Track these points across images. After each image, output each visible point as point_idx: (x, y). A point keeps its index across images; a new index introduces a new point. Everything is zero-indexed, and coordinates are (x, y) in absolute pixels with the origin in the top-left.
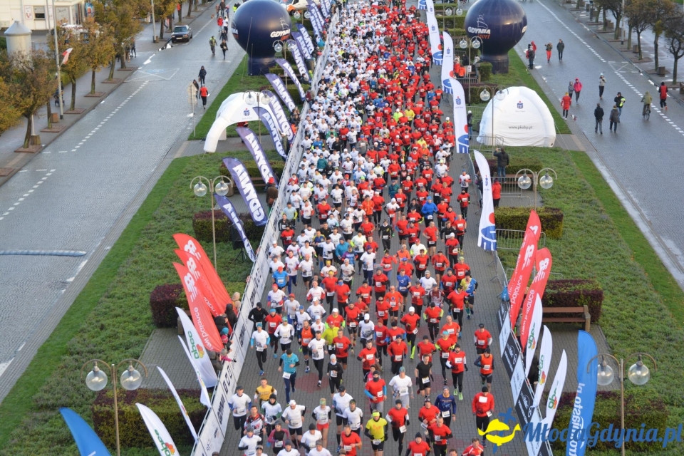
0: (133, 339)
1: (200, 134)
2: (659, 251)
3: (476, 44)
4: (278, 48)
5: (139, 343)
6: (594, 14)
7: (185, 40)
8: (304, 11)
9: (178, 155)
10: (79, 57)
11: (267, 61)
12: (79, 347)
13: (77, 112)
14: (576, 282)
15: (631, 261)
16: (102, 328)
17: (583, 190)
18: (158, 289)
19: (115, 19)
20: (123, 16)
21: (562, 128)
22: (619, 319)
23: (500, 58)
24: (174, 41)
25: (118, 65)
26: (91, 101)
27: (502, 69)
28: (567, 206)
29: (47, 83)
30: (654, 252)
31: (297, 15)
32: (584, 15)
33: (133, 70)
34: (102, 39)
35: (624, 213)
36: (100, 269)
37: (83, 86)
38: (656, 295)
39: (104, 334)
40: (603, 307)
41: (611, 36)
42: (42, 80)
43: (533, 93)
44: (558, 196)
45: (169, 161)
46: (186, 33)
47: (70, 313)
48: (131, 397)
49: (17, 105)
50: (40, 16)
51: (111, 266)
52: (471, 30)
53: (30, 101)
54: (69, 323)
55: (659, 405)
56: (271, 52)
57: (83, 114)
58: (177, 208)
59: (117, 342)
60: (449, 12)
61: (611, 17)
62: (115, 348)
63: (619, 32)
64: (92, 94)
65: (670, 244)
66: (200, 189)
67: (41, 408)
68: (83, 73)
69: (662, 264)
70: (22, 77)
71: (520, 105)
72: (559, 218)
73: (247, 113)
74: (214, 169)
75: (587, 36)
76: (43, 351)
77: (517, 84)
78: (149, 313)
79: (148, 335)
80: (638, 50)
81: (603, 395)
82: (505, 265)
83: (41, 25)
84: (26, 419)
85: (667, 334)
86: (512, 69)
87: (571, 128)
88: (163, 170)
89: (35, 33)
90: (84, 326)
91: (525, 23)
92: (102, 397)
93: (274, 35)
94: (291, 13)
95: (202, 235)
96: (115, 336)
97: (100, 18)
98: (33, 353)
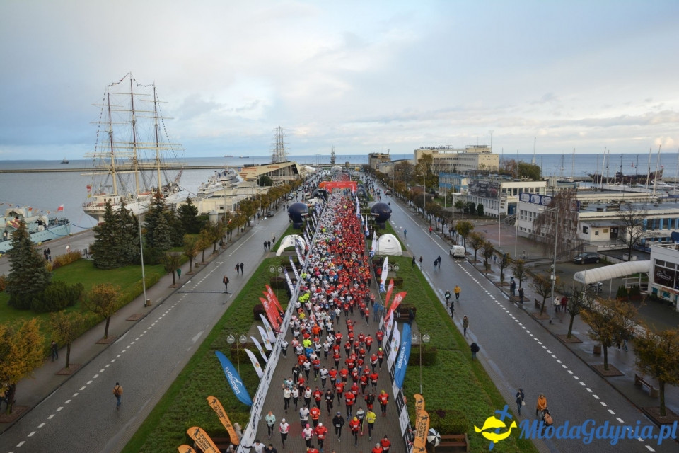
0: (247, 324)
1: (275, 250)
2: (436, 293)
3: (374, 219)
4: (303, 219)
5: (249, 326)
6: (415, 209)
7: (271, 216)
8: (313, 206)
9: (266, 257)
10: (233, 222)
11: (299, 224)
12: (228, 327)
13: (232, 242)
14: (407, 305)
15: (427, 297)
16: (236, 320)
17: (411, 271)
18: (257, 306)
19: (247, 209)
20: (250, 207)
21: (404, 249)
22: (422, 318)
23: (382, 224)
24: (268, 217)
25: (247, 224)
26: (238, 238)
27: (383, 227)
28: (405, 277)
29: (222, 231)
30: (434, 293)
31: (311, 208)
32: (412, 209)
33: (252, 227)
34: (242, 216)
35: (425, 280)
36: (236, 298)
37: (235, 232)
38: (435, 309)
39: (237, 322)
40: (417, 313)
41: (421, 217)
42: (220, 230)
43: (393, 236)
44: (402, 273)
45: (263, 259)
46: (272, 214)
47: (225, 314)
48: (245, 346)
49: (211, 240)
50: (222, 208)
51: (241, 297)
52: (373, 214)
53: (215, 238)
54: (224, 318)
55: (434, 349)
56: (301, 221)
57: (234, 242)
58: (265, 276)
59: (241, 325)
60: (364, 208)
61: (421, 210)
62: (240, 327)
63: (423, 216)
64: (238, 235)
65: (440, 291)
66: (272, 270)
67: (213, 349)
68: (234, 228)
69: (437, 298)
70: (213, 229)
71: (389, 241)
72: (402, 281)
73: (292, 243)
74: (279, 262)
75: (413, 217)
76: (215, 328)
77: (388, 233)
78: (253, 315)
79: (252, 322)
80: (430, 222)
81: (414, 346)
82: (382, 298)
83: (222, 211)
84: (208, 353)
85: (439, 323)
86: (387, 227)
87: (407, 249)
88: (261, 263)
89: (219, 214)
90: (230, 319)
91: (391, 212)
92: (234, 345)
93: (302, 215)
94: (309, 207)
95: (273, 287)
96: (240, 323)
97: (242, 209)
98: (211, 329)
